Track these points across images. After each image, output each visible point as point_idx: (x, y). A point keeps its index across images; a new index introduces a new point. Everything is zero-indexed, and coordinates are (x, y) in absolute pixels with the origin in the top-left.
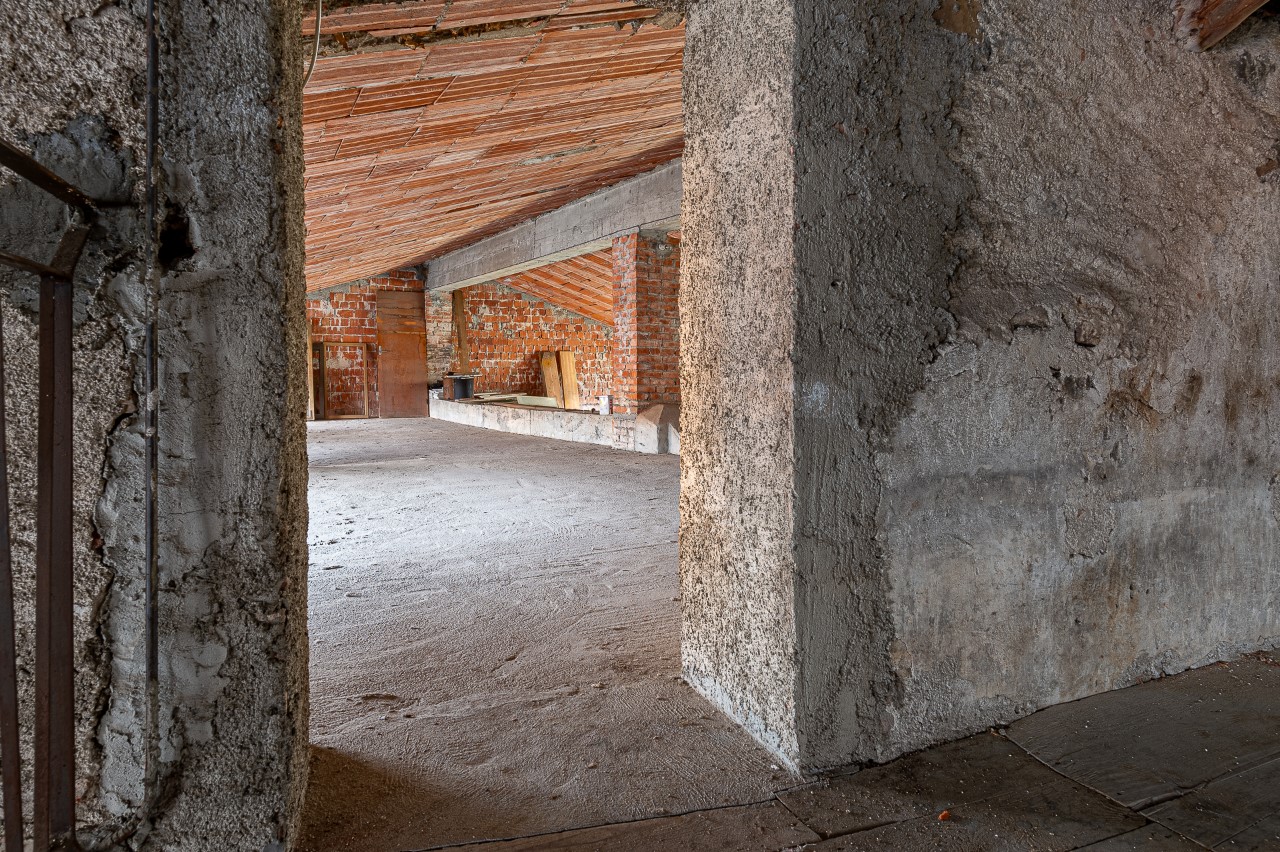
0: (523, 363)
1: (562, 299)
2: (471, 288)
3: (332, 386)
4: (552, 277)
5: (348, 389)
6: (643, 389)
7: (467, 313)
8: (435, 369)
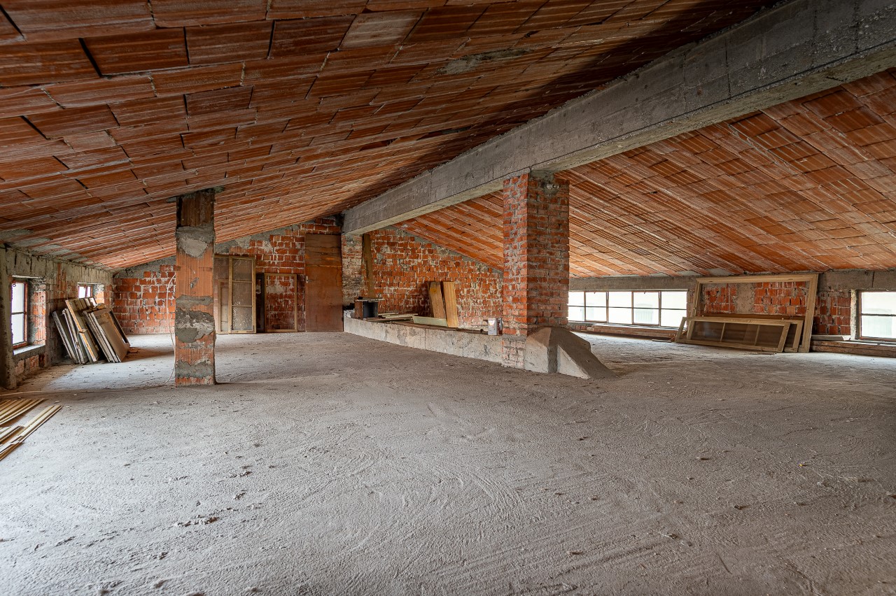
0: (416, 291)
1: (446, 240)
2: (376, 232)
3: (271, 306)
4: (438, 222)
5: (282, 309)
6: (532, 313)
7: (373, 251)
8: (349, 294)
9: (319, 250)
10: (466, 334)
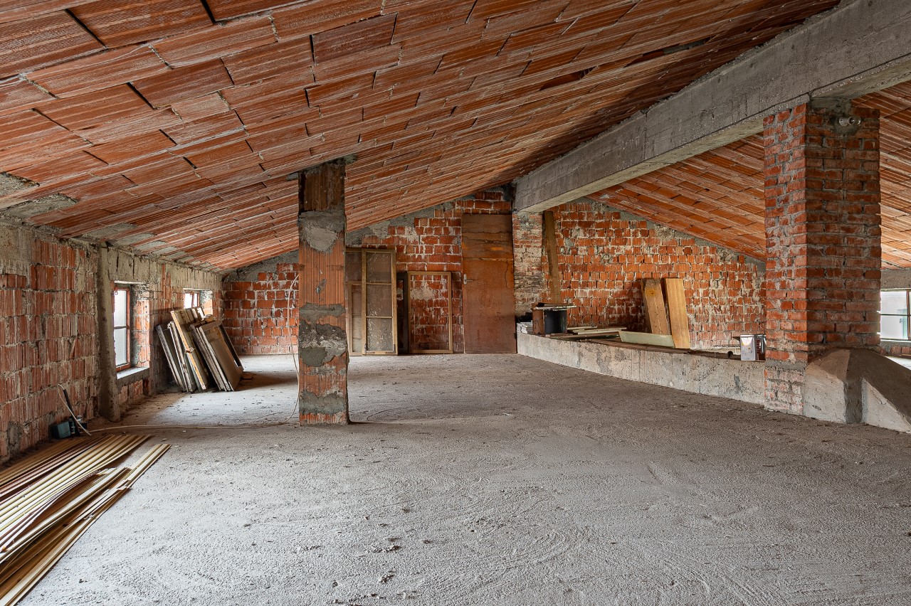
0: (623, 293)
1: (669, 216)
2: (563, 207)
3: (416, 318)
4: (657, 189)
5: (432, 322)
6: (816, 326)
7: (558, 236)
8: (524, 299)
9: (481, 237)
10: (704, 359)
